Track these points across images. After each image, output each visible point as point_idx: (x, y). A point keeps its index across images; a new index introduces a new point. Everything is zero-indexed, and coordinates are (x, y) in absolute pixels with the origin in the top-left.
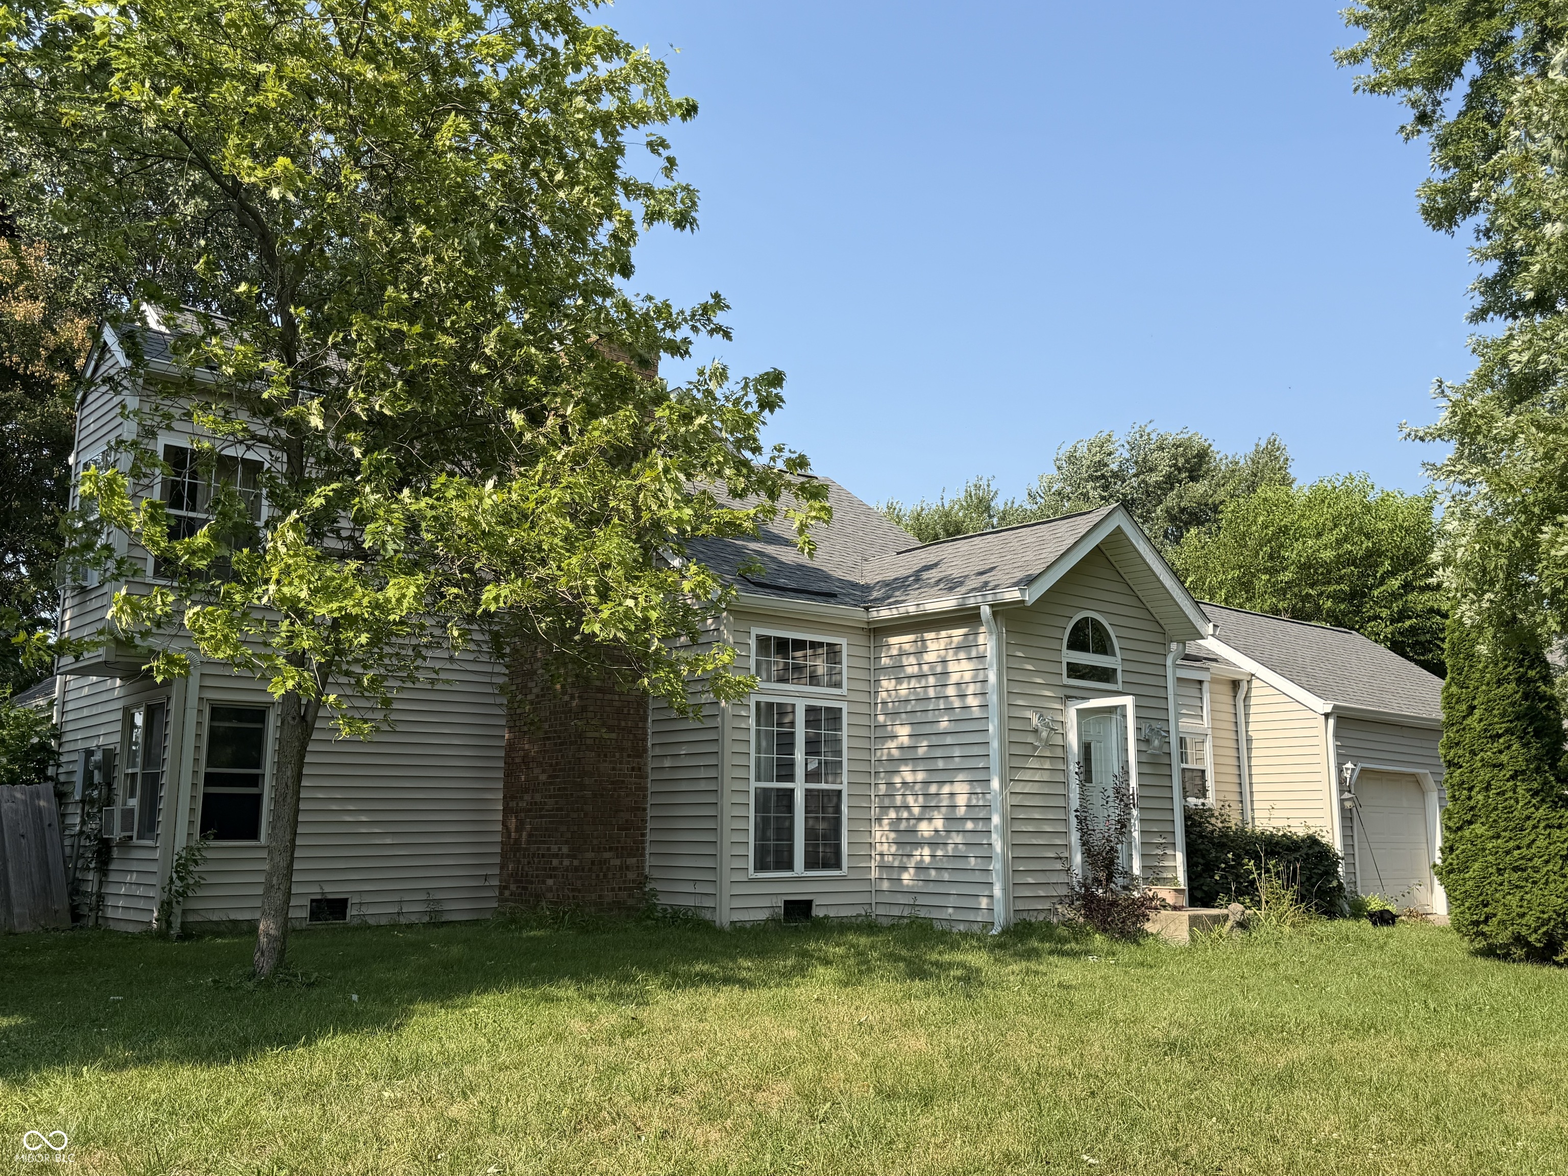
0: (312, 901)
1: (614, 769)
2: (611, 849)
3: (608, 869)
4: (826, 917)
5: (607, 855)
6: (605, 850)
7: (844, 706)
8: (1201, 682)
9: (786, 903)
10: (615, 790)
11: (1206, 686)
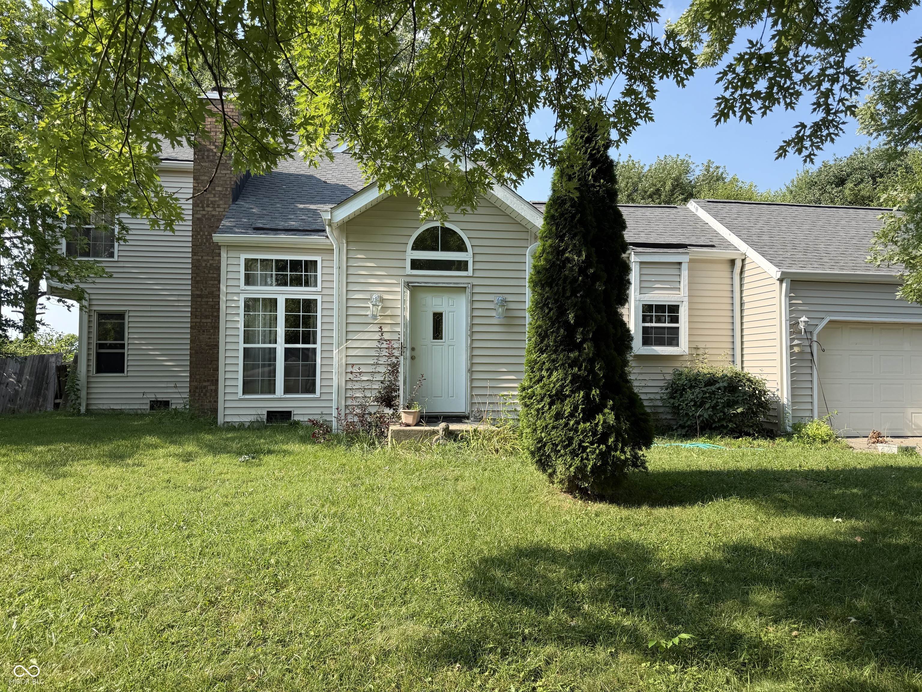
0: (151, 401)
1: (209, 338)
2: (208, 381)
3: (207, 391)
4: (299, 421)
5: (205, 384)
6: (205, 381)
7: (319, 298)
8: (680, 263)
9: (268, 412)
10: (210, 349)
11: (685, 266)
